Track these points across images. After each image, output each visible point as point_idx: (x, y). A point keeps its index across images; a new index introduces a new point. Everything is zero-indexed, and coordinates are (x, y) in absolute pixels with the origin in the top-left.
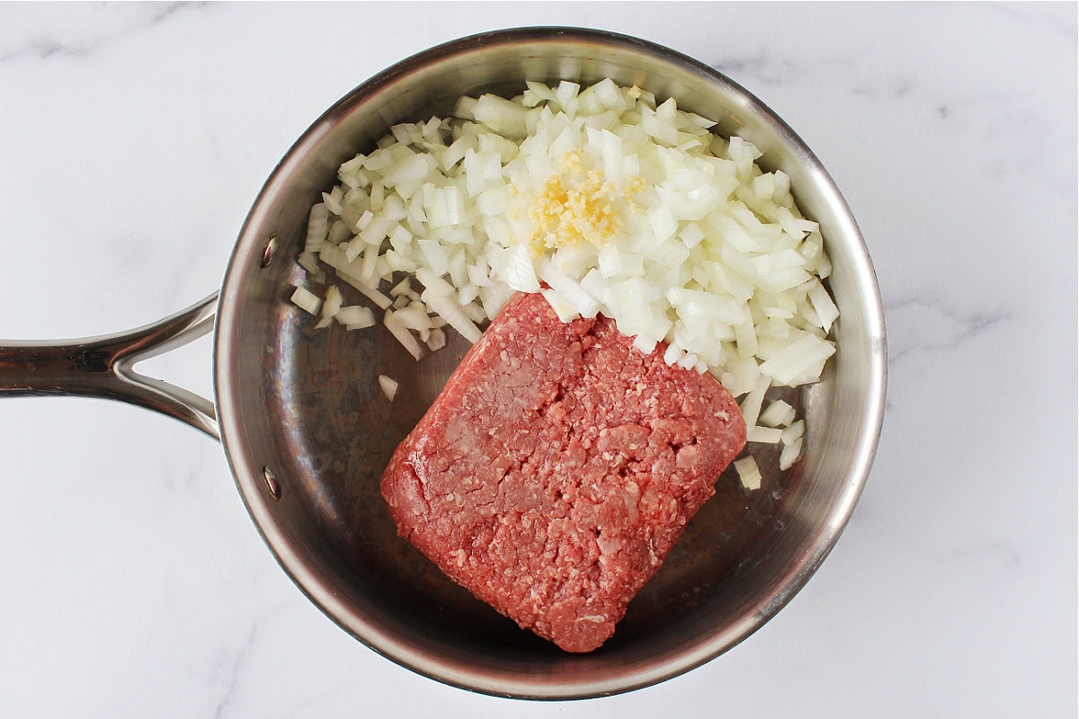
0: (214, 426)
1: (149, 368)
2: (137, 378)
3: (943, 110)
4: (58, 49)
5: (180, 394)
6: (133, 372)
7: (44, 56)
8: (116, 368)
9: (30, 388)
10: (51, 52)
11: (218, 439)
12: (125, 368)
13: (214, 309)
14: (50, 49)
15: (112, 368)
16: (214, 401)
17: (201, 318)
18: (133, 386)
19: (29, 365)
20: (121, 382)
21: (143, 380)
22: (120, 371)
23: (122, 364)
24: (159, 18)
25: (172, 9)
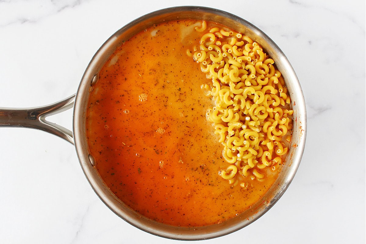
0: (72, 140)
1: (51, 119)
2: (47, 123)
3: (310, 42)
4: (27, 21)
6: (45, 120)
7: (22, 23)
8: (39, 118)
9: (9, 124)
10: (24, 22)
11: (74, 144)
12: (42, 119)
13: (74, 100)
14: (24, 21)
15: (38, 118)
16: (72, 131)
17: (70, 102)
18: (45, 125)
19: (9, 116)
20: (41, 123)
21: (48, 123)
23: (41, 117)
24: (59, 11)
25: (63, 8)
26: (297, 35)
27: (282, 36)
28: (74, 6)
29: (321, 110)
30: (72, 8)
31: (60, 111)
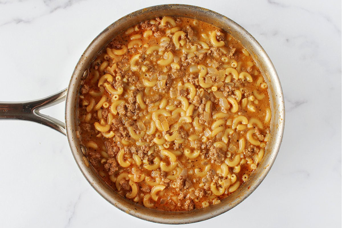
0: (65, 131)
1: (44, 112)
2: (41, 115)
3: (287, 40)
4: (22, 21)
5: (54, 120)
6: (39, 113)
7: (17, 23)
11: (66, 135)
12: (37, 111)
13: (66, 93)
14: (19, 21)
15: (33, 111)
16: (65, 123)
17: (63, 95)
18: (39, 117)
20: (35, 116)
22: (35, 112)
23: (36, 110)
24: (52, 12)
25: (56, 9)
26: (275, 34)
27: (261, 34)
28: (65, 7)
29: (298, 104)
30: (64, 8)
31: (53, 104)
